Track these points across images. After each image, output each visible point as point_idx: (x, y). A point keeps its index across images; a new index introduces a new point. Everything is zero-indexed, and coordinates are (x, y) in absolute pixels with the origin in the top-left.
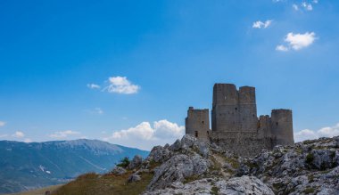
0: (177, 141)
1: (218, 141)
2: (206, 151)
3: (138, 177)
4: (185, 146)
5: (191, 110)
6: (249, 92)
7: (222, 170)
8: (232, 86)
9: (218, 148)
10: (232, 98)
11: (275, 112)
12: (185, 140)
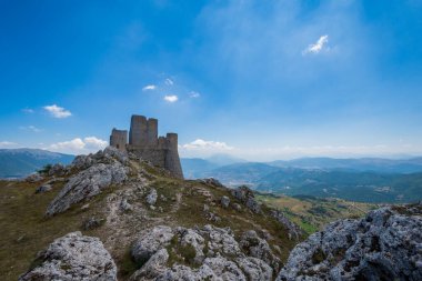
0: (100, 152)
1: (132, 151)
2: (125, 158)
3: (49, 187)
4: (107, 155)
5: (114, 131)
6: (154, 122)
7: (139, 176)
8: (143, 118)
9: (134, 156)
10: (143, 125)
11: (169, 135)
12: (107, 150)
